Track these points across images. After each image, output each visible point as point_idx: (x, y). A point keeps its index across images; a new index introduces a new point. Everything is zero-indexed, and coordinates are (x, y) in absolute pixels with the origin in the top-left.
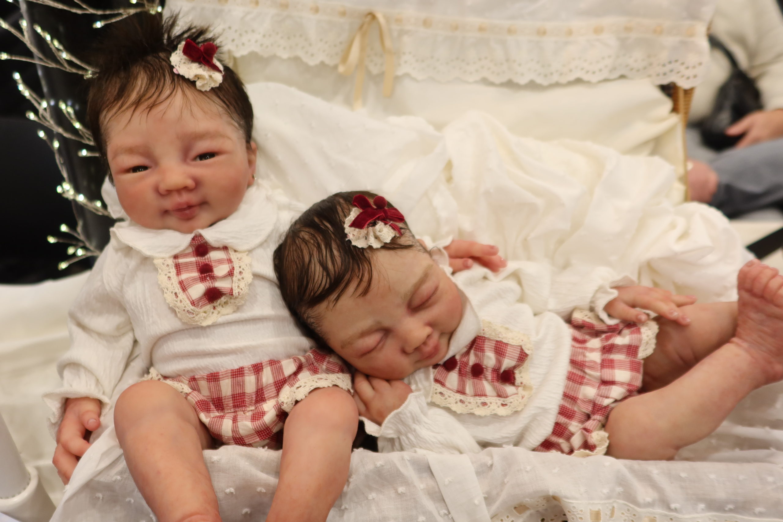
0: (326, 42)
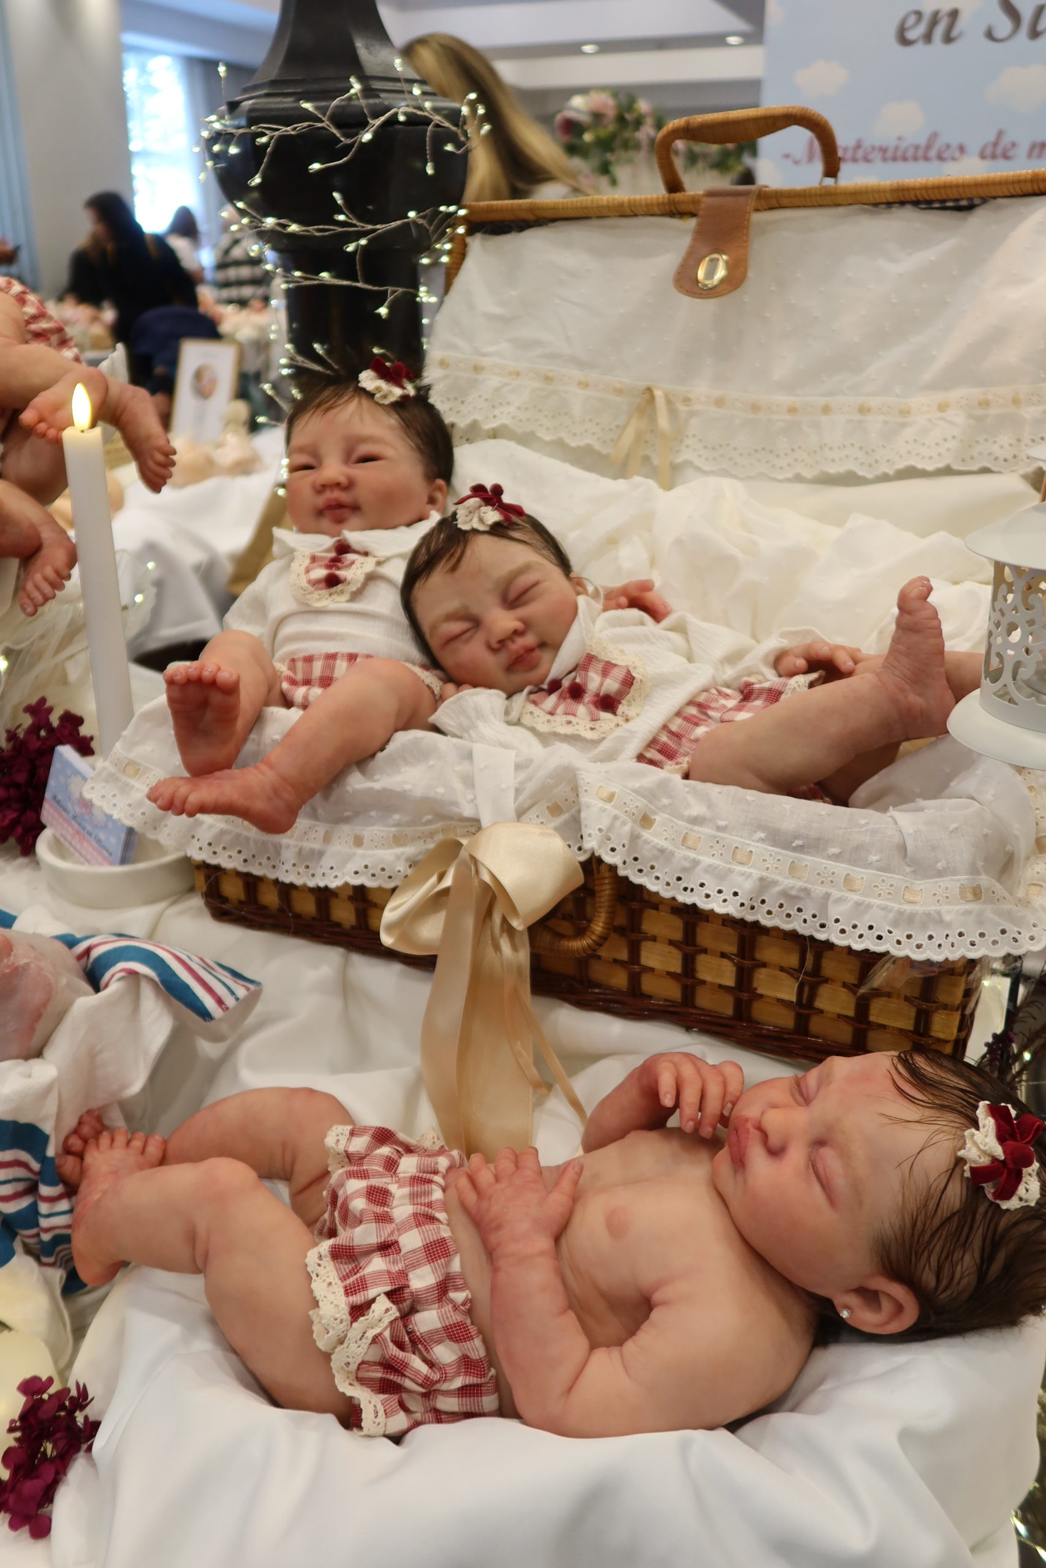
0: (597, 424)
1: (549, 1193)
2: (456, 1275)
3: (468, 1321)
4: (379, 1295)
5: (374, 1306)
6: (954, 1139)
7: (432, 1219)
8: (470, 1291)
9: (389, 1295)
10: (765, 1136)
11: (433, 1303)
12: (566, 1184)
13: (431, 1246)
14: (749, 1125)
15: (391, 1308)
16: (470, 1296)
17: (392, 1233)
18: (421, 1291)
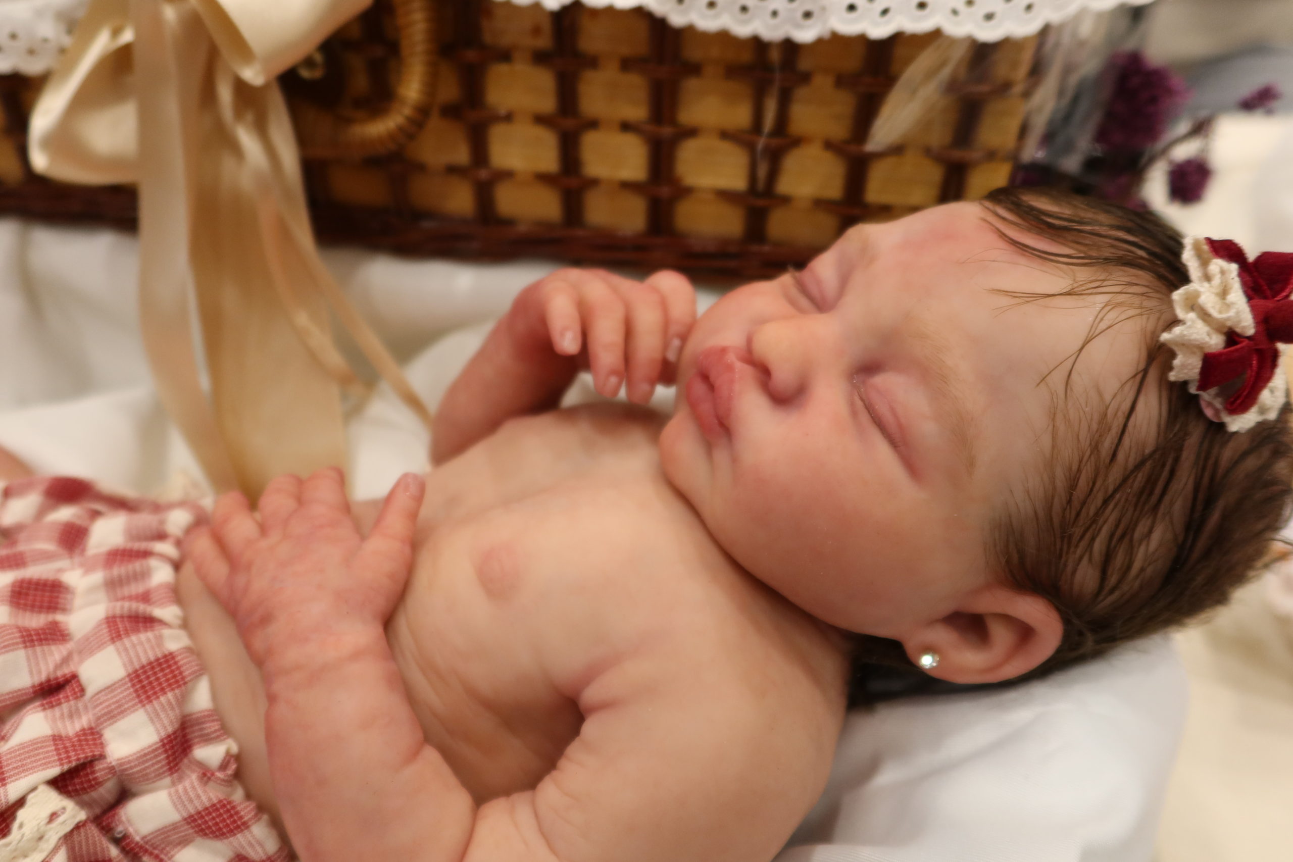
1: (363, 538)
2: (204, 716)
3: (238, 795)
4: (34, 789)
5: (22, 815)
6: (1141, 314)
7: (148, 622)
8: (237, 740)
9: (60, 784)
10: (763, 372)
11: (159, 776)
12: (395, 522)
13: (145, 672)
14: (731, 358)
15: (64, 809)
16: (235, 749)
17: (66, 660)
18: (129, 762)
